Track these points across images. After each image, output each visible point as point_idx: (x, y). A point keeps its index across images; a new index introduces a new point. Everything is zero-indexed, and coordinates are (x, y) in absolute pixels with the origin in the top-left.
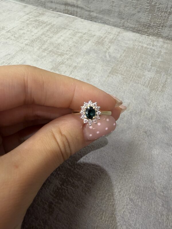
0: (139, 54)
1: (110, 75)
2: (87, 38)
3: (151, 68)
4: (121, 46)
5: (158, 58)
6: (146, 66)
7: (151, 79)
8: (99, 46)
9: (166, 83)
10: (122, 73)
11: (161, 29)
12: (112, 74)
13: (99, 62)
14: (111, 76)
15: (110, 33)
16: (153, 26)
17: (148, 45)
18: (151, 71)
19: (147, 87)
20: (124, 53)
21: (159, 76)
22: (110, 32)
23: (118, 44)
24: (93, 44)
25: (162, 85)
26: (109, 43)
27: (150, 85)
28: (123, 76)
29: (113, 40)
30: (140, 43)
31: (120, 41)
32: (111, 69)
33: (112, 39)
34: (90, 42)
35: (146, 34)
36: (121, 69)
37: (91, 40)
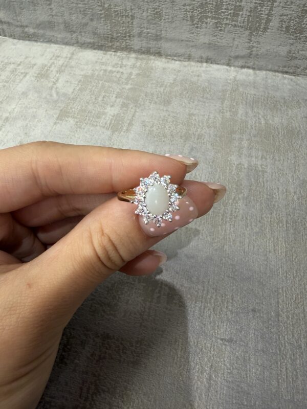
0: (101, 82)
1: (57, 121)
2: (23, 71)
3: (115, 101)
4: (74, 74)
5: (127, 84)
6: (108, 100)
7: (113, 116)
8: (42, 80)
9: (134, 118)
10: (75, 115)
11: (129, 40)
12: (61, 120)
13: (42, 106)
14: (59, 123)
15: (58, 57)
16: (118, 37)
17: (113, 66)
18: (115, 106)
19: (107, 129)
20: (78, 85)
21: (125, 110)
22: (58, 55)
23: (71, 73)
24: (33, 79)
25: (128, 122)
26: (57, 73)
27: (112, 125)
28: (76, 120)
29: (63, 68)
30: (103, 65)
31: (73, 67)
32: (58, 112)
33: (62, 66)
34: (28, 77)
35: (113, 50)
36: (73, 110)
37: (30, 73)
